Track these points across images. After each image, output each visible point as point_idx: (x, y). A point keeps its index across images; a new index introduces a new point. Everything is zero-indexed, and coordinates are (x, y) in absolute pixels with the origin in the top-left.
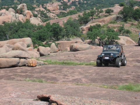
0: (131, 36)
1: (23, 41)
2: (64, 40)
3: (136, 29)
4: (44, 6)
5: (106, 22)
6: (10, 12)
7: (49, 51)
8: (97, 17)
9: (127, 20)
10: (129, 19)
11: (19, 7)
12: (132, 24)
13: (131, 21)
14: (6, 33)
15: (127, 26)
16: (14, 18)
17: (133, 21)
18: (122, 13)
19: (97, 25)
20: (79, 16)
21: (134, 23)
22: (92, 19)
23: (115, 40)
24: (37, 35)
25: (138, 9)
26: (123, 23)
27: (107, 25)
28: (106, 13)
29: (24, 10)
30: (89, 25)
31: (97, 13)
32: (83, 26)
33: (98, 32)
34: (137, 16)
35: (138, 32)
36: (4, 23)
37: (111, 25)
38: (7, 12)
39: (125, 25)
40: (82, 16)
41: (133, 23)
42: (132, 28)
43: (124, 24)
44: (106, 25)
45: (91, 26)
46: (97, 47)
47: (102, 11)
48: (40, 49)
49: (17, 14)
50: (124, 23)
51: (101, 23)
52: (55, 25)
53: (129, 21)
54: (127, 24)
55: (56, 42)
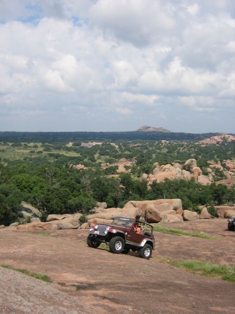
1: (171, 203)
2: (227, 205)
4: (223, 163)
6: (176, 168)
11: (187, 162)
14: (163, 191)
16: (179, 175)
24: (197, 196)
29: (192, 166)
36: (166, 179)
38: (172, 167)
48: (184, 213)
49: (184, 170)
55: (216, 207)
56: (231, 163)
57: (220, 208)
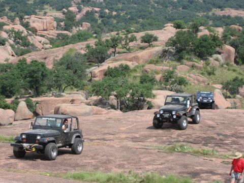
0: (188, 89)
2: (51, 95)
3: (198, 77)
4: (25, 21)
5: (141, 61)
7: (11, 117)
8: (125, 50)
9: (183, 58)
10: (186, 57)
12: (193, 67)
13: (190, 60)
15: (182, 70)
17: (196, 60)
18: (172, 42)
19: (121, 66)
20: (88, 47)
21: (196, 64)
22: (114, 53)
23: (146, 98)
25: (207, 35)
26: (175, 63)
27: (143, 66)
28: (142, 42)
30: (105, 66)
31: (123, 43)
32: (94, 68)
33: (112, 82)
34: (203, 49)
35: (204, 82)
37: (150, 67)
39: (178, 67)
40: (94, 47)
41: (194, 64)
42: (192, 75)
43: (176, 66)
44: (140, 67)
45: (109, 68)
46: (109, 110)
47: (135, 38)
50: (177, 64)
51: (131, 63)
52: (37, 64)
53: (187, 59)
54: (182, 66)
55: (34, 99)
56: (38, 21)
57: (42, 101)
